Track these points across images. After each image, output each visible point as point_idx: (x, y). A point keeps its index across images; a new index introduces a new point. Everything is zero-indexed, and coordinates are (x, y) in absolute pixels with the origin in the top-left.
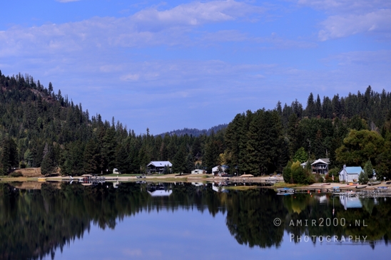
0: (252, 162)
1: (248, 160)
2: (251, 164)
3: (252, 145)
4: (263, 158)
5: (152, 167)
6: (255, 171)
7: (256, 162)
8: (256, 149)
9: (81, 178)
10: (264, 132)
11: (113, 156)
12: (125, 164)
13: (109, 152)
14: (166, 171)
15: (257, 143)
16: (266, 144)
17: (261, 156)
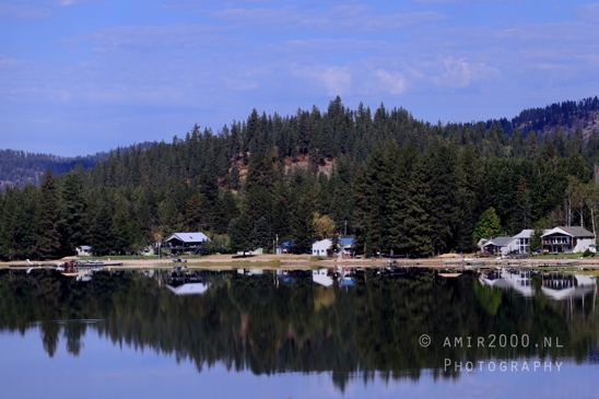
0: (421, 233)
1: (413, 230)
2: (416, 236)
3: (420, 203)
4: (438, 225)
5: (176, 242)
6: (425, 248)
7: (426, 233)
8: (427, 211)
9: (59, 263)
10: (442, 181)
11: (79, 224)
12: (109, 239)
13: (71, 217)
14: (202, 250)
15: (429, 200)
16: (445, 202)
17: (435, 223)
